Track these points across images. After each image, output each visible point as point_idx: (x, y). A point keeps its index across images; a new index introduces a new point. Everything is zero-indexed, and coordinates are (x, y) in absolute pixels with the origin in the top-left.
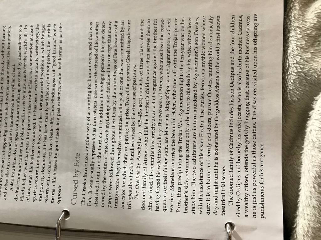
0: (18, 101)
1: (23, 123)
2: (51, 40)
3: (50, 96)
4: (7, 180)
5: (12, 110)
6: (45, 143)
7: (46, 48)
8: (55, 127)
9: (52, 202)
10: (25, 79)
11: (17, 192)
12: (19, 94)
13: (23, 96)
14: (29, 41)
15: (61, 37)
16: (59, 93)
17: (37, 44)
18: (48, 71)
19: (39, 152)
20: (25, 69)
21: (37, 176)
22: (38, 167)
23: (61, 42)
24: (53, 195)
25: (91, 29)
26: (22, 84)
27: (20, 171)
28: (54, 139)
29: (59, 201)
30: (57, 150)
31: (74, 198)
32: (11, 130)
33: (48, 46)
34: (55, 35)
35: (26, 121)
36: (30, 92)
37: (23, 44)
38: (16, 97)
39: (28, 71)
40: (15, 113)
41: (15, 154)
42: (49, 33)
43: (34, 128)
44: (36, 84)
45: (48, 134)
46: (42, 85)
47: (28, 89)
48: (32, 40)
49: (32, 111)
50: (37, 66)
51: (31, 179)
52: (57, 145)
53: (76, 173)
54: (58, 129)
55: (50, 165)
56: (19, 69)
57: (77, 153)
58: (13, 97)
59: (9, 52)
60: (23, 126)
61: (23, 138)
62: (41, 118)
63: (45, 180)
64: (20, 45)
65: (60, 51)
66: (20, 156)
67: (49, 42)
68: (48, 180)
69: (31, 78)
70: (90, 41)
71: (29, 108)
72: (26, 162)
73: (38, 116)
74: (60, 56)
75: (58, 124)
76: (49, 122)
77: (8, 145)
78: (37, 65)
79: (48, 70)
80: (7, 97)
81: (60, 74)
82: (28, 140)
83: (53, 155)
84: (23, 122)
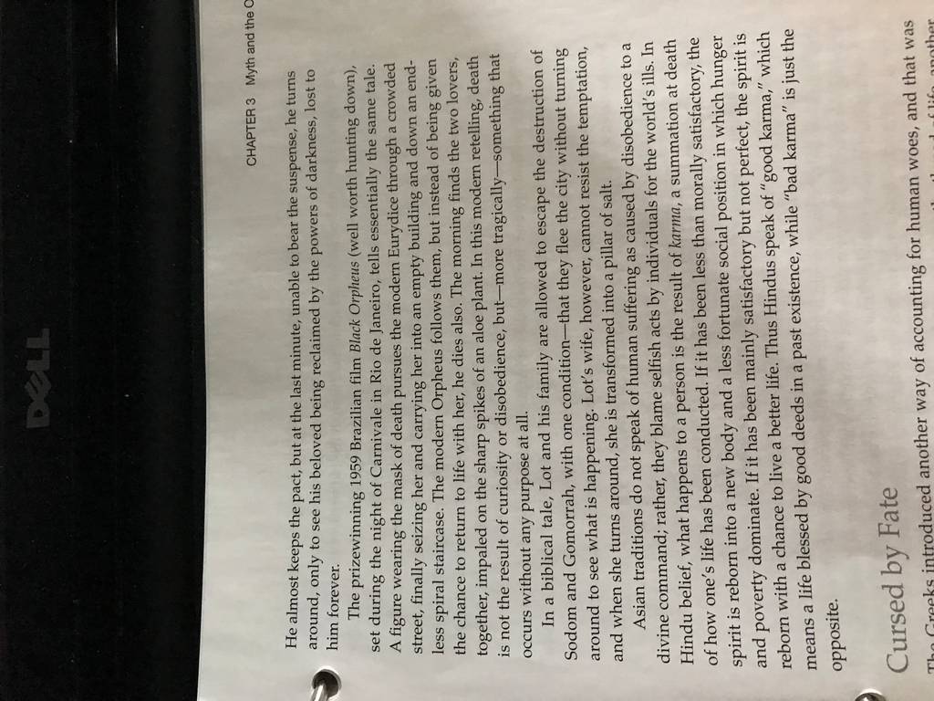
0: (632, 309)
1: (658, 389)
2: (751, 91)
3: (760, 289)
4: (617, 592)
5: (610, 343)
6: (753, 454)
7: (731, 121)
8: (787, 396)
9: (812, 665)
10: (653, 233)
11: (664, 632)
12: (632, 284)
13: (650, 292)
14: (662, 96)
15: (790, 78)
16: (794, 277)
17: (697, 105)
18: (745, 199)
19: (731, 487)
20: (653, 198)
21: (734, 573)
22: (732, 541)
23: (791, 94)
24: (811, 639)
25: (910, 45)
26: (642, 250)
27: (663, 557)
28: (788, 441)
29: (837, 661)
30: (804, 479)
31: (895, 649)
32: (612, 414)
33: (741, 110)
34: (766, 72)
35: (669, 379)
36: (676, 278)
37: (638, 110)
38: (621, 297)
39: (665, 202)
40: (622, 352)
41: (637, 497)
42: (742, 68)
43: (704, 404)
44: (699, 250)
45: (763, 424)
46: (724, 251)
47: (666, 269)
48: (674, 93)
49: (688, 343)
50: (698, 186)
51: (711, 585)
52: (801, 461)
53: (892, 559)
54: (798, 406)
55: (780, 534)
56: (630, 199)
57: (888, 489)
58: (609, 296)
59: (585, 140)
60: (658, 398)
61: (660, 440)
62: (727, 367)
63: (769, 589)
64: (627, 112)
65: (791, 129)
66: (659, 504)
67: (743, 99)
68: (781, 585)
69: (676, 228)
70: (910, 89)
71: (677, 334)
72: (684, 524)
73: (715, 360)
74: (792, 145)
75: (798, 385)
76: (761, 381)
77: (604, 467)
78: (699, 182)
79: (746, 196)
80: (587, 300)
81: (794, 211)
82: (682, 447)
83: (790, 498)
84: (658, 381)
